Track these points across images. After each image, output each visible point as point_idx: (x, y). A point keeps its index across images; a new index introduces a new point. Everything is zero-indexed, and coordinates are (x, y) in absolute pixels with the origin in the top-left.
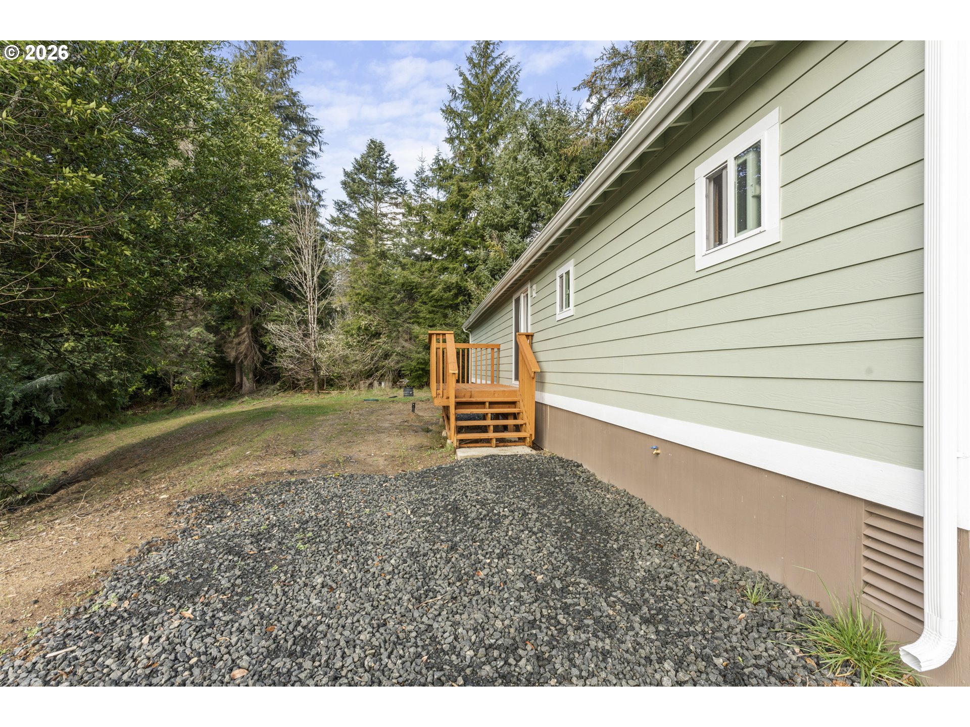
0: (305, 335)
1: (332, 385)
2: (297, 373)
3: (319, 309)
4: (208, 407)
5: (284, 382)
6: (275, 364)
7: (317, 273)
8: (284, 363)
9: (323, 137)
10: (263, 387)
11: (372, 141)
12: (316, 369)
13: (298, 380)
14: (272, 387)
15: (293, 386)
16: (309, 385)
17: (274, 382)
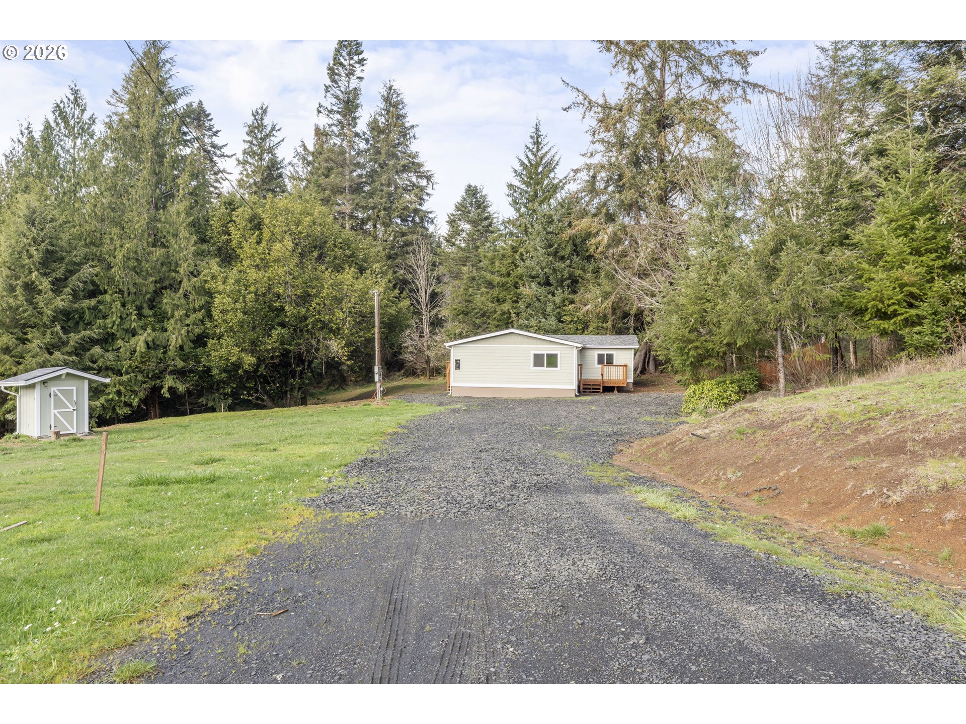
0: (421, 336)
1: (439, 373)
2: (415, 363)
3: (430, 318)
4: (358, 387)
5: (406, 370)
6: (401, 357)
7: (429, 292)
8: (408, 357)
9: (434, 179)
10: (392, 373)
11: (470, 186)
12: (428, 361)
13: (416, 369)
14: (398, 374)
15: (413, 373)
16: (423, 372)
17: (399, 370)
